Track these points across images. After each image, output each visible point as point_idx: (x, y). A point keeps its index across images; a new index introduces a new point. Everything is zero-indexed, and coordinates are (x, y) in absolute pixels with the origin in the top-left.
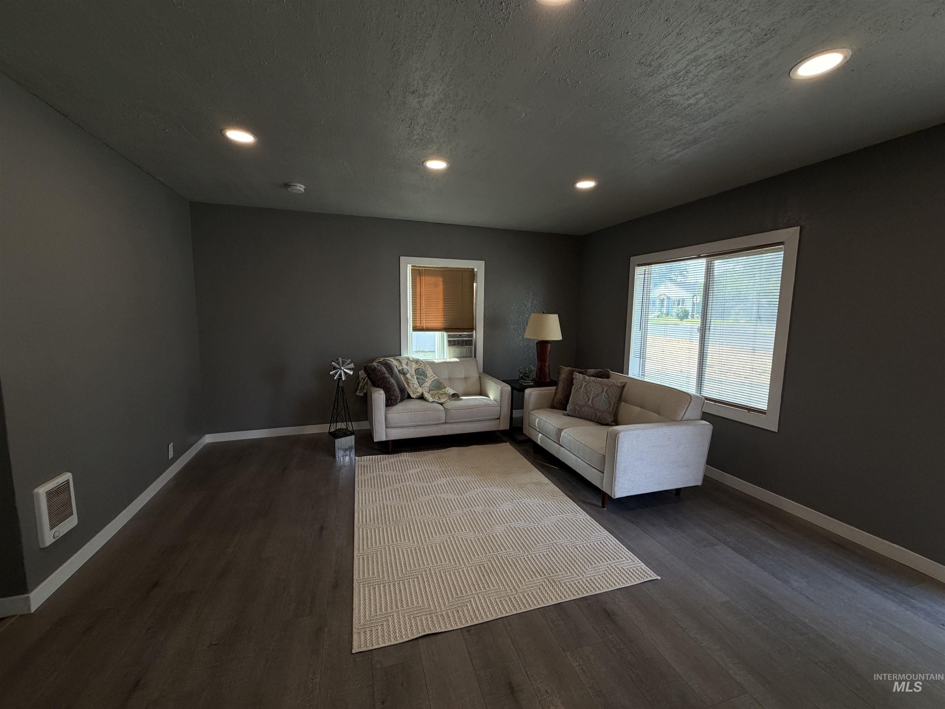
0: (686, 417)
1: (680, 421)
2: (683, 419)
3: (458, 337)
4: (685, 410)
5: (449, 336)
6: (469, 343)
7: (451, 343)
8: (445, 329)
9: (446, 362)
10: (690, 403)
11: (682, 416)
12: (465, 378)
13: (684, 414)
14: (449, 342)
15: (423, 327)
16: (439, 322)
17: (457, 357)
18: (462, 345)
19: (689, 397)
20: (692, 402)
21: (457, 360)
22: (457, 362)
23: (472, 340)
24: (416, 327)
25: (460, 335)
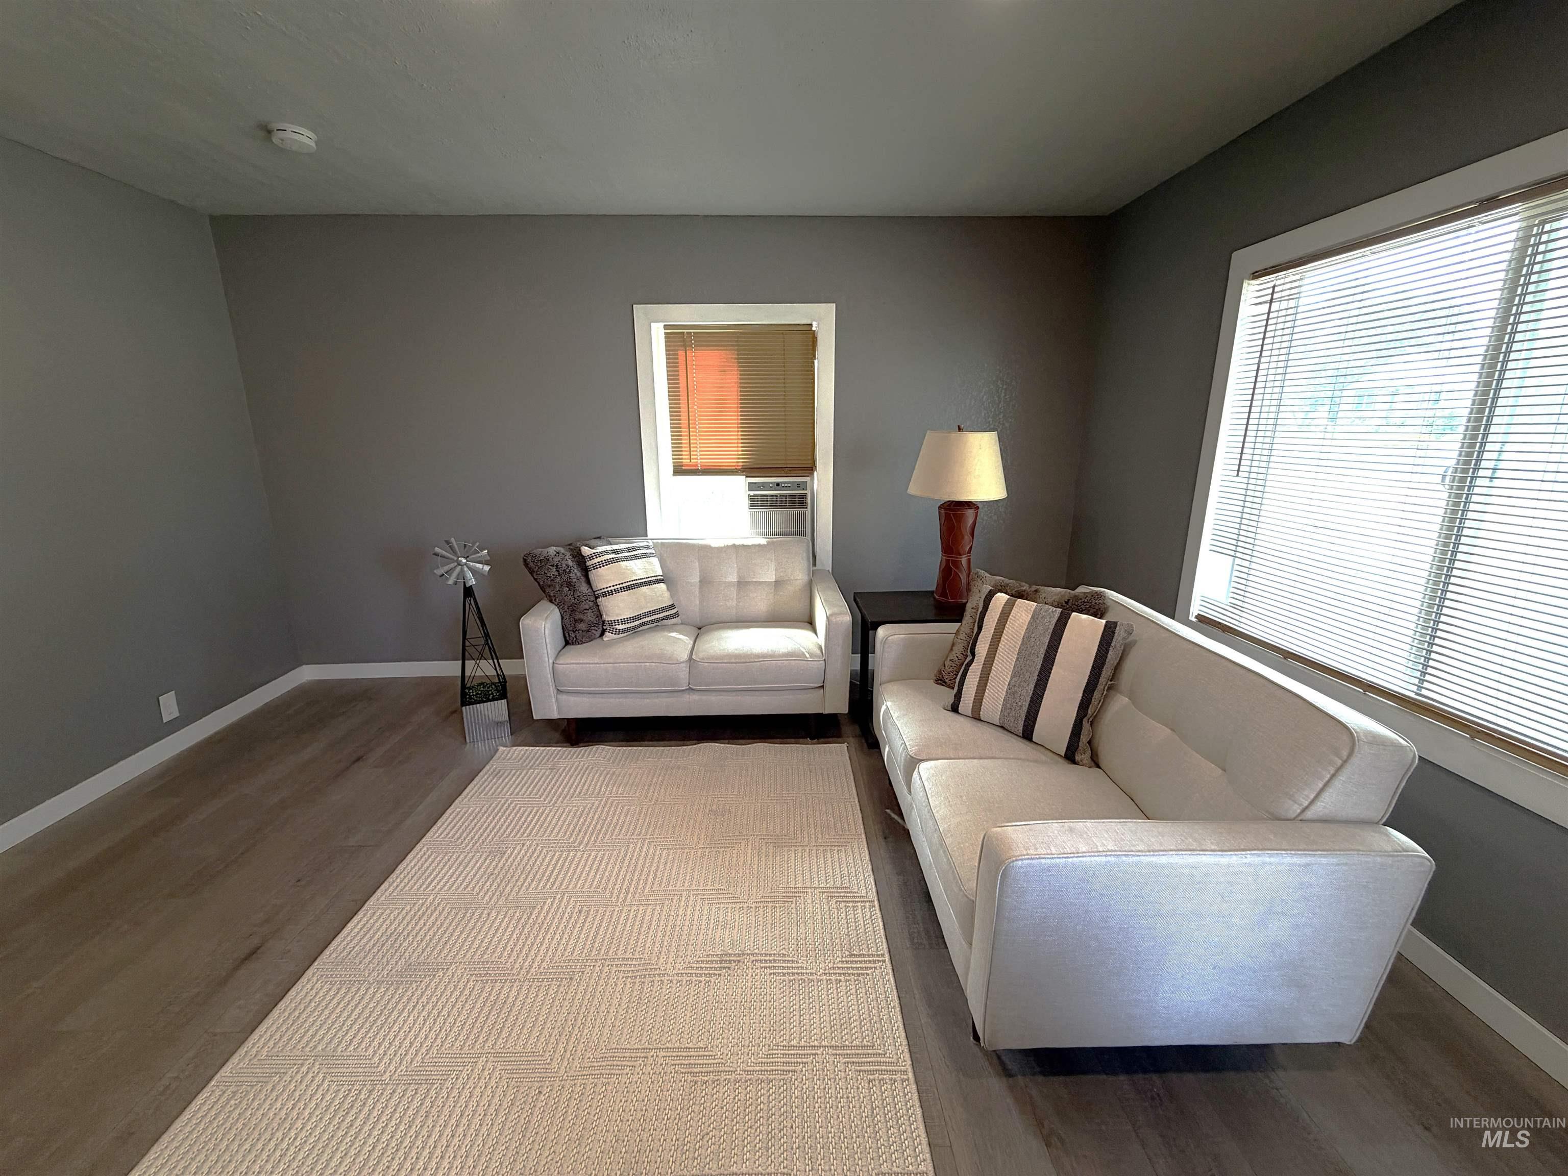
0: (1320, 808)
1: (1294, 819)
2: (1309, 814)
3: (771, 489)
4: (1320, 785)
5: (752, 486)
6: (800, 501)
7: (754, 502)
8: (748, 470)
9: (734, 546)
10: (1345, 762)
11: (1306, 803)
12: (778, 584)
13: (1312, 796)
14: (751, 498)
15: (697, 465)
16: (733, 454)
17: (763, 534)
18: (782, 506)
19: (1345, 738)
20: (1355, 760)
21: (763, 541)
22: (759, 545)
23: (805, 495)
24: (682, 466)
25: (778, 485)
